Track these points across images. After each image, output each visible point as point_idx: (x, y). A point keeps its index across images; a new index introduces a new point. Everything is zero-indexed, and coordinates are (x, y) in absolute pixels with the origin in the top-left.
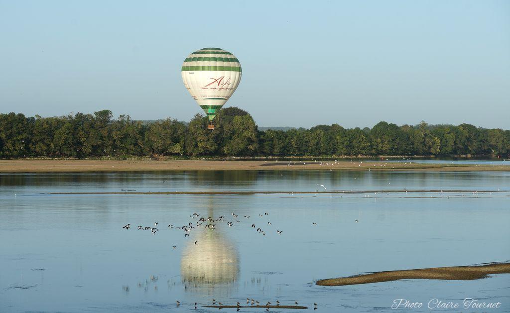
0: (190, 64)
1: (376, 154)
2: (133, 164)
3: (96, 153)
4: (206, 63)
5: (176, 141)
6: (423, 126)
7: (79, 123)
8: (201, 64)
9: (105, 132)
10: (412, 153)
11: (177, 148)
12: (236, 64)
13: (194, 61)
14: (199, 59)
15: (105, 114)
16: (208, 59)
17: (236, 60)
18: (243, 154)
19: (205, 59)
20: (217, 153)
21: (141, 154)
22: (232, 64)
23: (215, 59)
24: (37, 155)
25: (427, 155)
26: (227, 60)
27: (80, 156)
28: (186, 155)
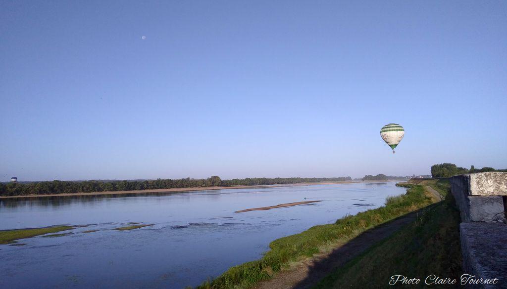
0: (383, 130)
1: (246, 184)
2: (195, 189)
3: (187, 187)
4: (391, 129)
5: (204, 183)
6: (255, 178)
7: (183, 180)
8: (388, 129)
9: (188, 182)
10: (253, 184)
11: (204, 185)
12: (400, 128)
13: (386, 128)
14: (387, 127)
15: (189, 178)
16: (392, 127)
17: (402, 127)
18: (218, 186)
19: (390, 127)
20: (212, 186)
21: (196, 187)
22: (398, 128)
23: (394, 127)
24: (174, 188)
25: (256, 184)
26: (396, 127)
27: (183, 187)
28: (206, 187)
